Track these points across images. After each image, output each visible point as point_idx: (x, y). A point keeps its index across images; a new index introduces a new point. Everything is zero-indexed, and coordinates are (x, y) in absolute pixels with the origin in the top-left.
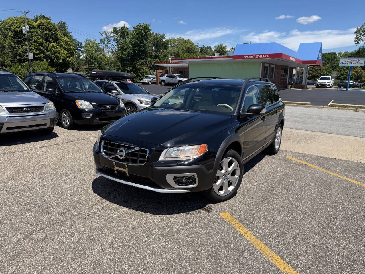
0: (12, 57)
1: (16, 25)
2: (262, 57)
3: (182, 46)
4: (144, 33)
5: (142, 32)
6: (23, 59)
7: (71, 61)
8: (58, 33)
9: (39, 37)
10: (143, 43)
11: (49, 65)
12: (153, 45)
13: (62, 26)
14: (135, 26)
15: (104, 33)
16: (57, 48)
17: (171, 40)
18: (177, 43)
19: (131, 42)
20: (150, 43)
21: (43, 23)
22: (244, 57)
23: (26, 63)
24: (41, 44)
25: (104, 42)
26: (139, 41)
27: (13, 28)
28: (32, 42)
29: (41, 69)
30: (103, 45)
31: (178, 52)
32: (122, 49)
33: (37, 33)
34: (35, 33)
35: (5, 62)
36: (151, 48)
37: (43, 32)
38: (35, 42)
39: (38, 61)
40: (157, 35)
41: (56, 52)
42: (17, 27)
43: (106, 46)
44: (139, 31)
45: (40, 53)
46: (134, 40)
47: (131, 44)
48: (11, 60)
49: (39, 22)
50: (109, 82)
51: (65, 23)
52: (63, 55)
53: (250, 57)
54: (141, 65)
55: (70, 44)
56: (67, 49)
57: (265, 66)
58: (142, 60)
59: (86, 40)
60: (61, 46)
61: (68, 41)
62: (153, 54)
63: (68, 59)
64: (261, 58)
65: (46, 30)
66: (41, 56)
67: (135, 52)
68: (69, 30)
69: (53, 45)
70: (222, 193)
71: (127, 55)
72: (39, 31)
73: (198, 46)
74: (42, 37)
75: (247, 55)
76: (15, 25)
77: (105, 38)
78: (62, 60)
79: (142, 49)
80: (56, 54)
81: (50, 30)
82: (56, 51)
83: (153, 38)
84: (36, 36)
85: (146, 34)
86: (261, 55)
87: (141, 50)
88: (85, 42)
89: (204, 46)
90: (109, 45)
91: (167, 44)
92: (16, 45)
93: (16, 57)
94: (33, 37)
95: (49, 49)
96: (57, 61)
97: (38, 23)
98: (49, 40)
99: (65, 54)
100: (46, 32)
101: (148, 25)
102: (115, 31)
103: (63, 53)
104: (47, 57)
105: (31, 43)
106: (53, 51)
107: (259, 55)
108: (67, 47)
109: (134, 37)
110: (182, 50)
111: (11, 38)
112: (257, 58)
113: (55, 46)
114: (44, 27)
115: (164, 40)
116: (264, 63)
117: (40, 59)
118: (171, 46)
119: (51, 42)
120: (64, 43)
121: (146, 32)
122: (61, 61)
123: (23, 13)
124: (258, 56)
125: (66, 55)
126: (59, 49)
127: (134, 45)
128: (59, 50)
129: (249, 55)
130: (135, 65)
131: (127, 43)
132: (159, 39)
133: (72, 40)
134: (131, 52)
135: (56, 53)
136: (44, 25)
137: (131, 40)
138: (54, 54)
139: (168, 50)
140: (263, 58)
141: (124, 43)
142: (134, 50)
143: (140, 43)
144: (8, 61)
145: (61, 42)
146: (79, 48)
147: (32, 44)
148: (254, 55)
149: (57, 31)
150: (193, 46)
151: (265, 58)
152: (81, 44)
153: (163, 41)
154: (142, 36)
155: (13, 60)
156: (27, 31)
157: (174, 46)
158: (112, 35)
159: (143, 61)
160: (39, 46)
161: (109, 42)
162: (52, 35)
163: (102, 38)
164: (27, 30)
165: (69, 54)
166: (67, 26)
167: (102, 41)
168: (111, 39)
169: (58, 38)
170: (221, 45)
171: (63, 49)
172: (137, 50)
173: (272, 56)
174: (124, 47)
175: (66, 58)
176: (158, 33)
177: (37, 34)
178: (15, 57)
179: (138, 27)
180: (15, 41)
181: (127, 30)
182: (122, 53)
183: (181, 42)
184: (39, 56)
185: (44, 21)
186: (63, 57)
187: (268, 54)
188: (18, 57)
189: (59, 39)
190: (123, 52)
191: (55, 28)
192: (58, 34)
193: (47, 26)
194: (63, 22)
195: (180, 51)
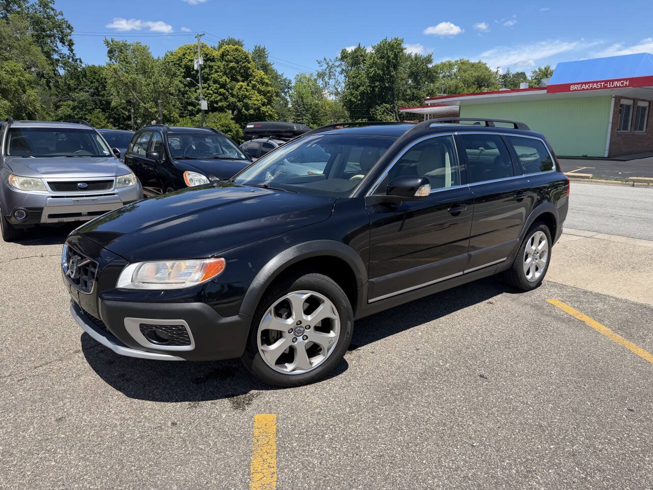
0: (182, 108)
1: (189, 58)
2: (612, 85)
3: (465, 75)
4: (392, 56)
5: (387, 53)
6: (196, 110)
7: (268, 111)
8: (249, 65)
9: (221, 74)
10: (389, 73)
11: (232, 119)
12: (410, 77)
13: (260, 53)
14: (377, 45)
15: (325, 61)
16: (247, 91)
17: (444, 65)
18: (455, 70)
19: (368, 75)
20: (403, 72)
21: (228, 51)
22: (572, 88)
23: (199, 117)
24: (223, 86)
25: (323, 77)
26: (383, 70)
27: (184, 63)
28: (211, 83)
29: (219, 126)
30: (321, 82)
31: (457, 87)
32: (353, 85)
33: (219, 67)
34: (216, 67)
35: (172, 115)
36: (404, 82)
37: (228, 65)
38: (215, 82)
39: (215, 113)
40: (416, 58)
41: (246, 97)
42: (190, 60)
43: (326, 84)
44: (383, 53)
45: (221, 100)
46: (373, 69)
47: (369, 77)
48: (179, 112)
49: (223, 50)
50: (270, 141)
51: (264, 49)
52: (256, 102)
53: (584, 86)
54: (383, 114)
55: (267, 83)
56: (263, 92)
57: (621, 106)
58: (386, 105)
59: (298, 75)
60: (254, 87)
61: (264, 78)
62: (409, 92)
63: (263, 109)
64: (611, 88)
65: (231, 62)
66: (223, 105)
67: (374, 90)
68: (269, 60)
69: (242, 86)
70: (289, 368)
71: (359, 97)
72: (221, 64)
73: (497, 73)
74: (225, 73)
75: (578, 84)
76: (187, 57)
77: (326, 70)
78: (255, 110)
79: (387, 85)
80: (244, 101)
81: (237, 62)
82: (245, 95)
83: (409, 63)
84: (216, 72)
85: (396, 56)
86: (610, 81)
87: (385, 87)
88: (295, 78)
89: (510, 72)
90: (332, 82)
91: (435, 72)
92: (187, 88)
93: (187, 107)
94: (212, 74)
95: (235, 93)
96: (246, 112)
97: (221, 52)
98: (236, 78)
99: (258, 101)
100: (231, 64)
101: (399, 41)
102: (344, 56)
103: (256, 99)
104: (232, 107)
105: (209, 84)
106: (240, 96)
107: (606, 82)
108: (263, 88)
109: (374, 63)
110: (465, 82)
111: (180, 78)
112: (601, 88)
113: (244, 87)
114: (228, 56)
115: (430, 66)
116: (618, 99)
117: (221, 110)
118: (444, 77)
119: (238, 81)
120: (258, 82)
121: (395, 54)
122: (252, 112)
123: (196, 37)
124: (603, 83)
125: (260, 102)
126: (250, 93)
127: (373, 79)
128: (250, 95)
129: (582, 84)
130: (373, 114)
131: (360, 76)
132: (419, 64)
133: (276, 77)
134: (367, 92)
135: (244, 98)
136: (229, 54)
137: (368, 71)
138: (242, 101)
139: (437, 85)
140: (614, 87)
141: (356, 77)
142: (373, 88)
143: (384, 74)
144: (175, 114)
145: (254, 80)
146: (286, 90)
147: (209, 86)
148: (593, 82)
149: (249, 63)
150: (487, 73)
151: (620, 87)
152: (290, 82)
153: (427, 67)
154: (389, 62)
155: (182, 113)
156: (200, 65)
157: (449, 76)
158: (337, 63)
159: (388, 106)
160: (221, 88)
161: (332, 77)
162: (240, 69)
163: (320, 70)
164: (201, 63)
165: (266, 101)
166: (267, 53)
167: (321, 75)
168: (335, 70)
169: (250, 73)
170: (545, 69)
171: (256, 92)
172: (376, 87)
173: (635, 82)
174: (356, 82)
175: (261, 107)
176: (418, 54)
177: (218, 70)
178: (185, 108)
179: (382, 45)
180: (185, 83)
181: (363, 53)
182: (352, 94)
183: (464, 67)
184: (220, 104)
185: (229, 48)
186: (255, 105)
187: (626, 80)
188: (190, 108)
189: (251, 75)
190: (353, 91)
191: (246, 57)
192: (249, 68)
193: (234, 55)
194: (262, 47)
195: (461, 84)
